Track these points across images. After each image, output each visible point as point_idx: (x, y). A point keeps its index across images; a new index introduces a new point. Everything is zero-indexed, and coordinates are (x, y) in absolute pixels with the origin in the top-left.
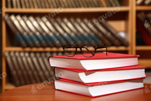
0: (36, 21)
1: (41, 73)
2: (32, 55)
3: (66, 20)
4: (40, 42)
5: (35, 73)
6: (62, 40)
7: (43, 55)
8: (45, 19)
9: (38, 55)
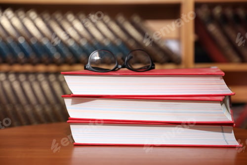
0: (18, 17)
1: (28, 109)
2: (12, 77)
3: (70, 17)
4: (26, 55)
5: (18, 109)
6: (65, 52)
7: (32, 78)
8: (33, 14)
9: (22, 77)
